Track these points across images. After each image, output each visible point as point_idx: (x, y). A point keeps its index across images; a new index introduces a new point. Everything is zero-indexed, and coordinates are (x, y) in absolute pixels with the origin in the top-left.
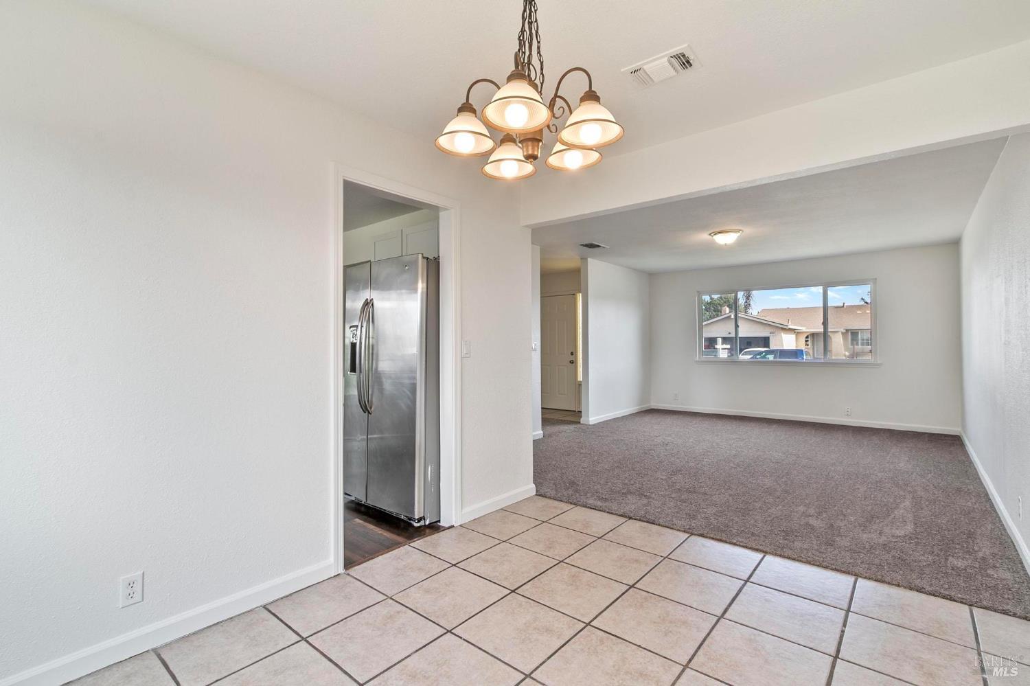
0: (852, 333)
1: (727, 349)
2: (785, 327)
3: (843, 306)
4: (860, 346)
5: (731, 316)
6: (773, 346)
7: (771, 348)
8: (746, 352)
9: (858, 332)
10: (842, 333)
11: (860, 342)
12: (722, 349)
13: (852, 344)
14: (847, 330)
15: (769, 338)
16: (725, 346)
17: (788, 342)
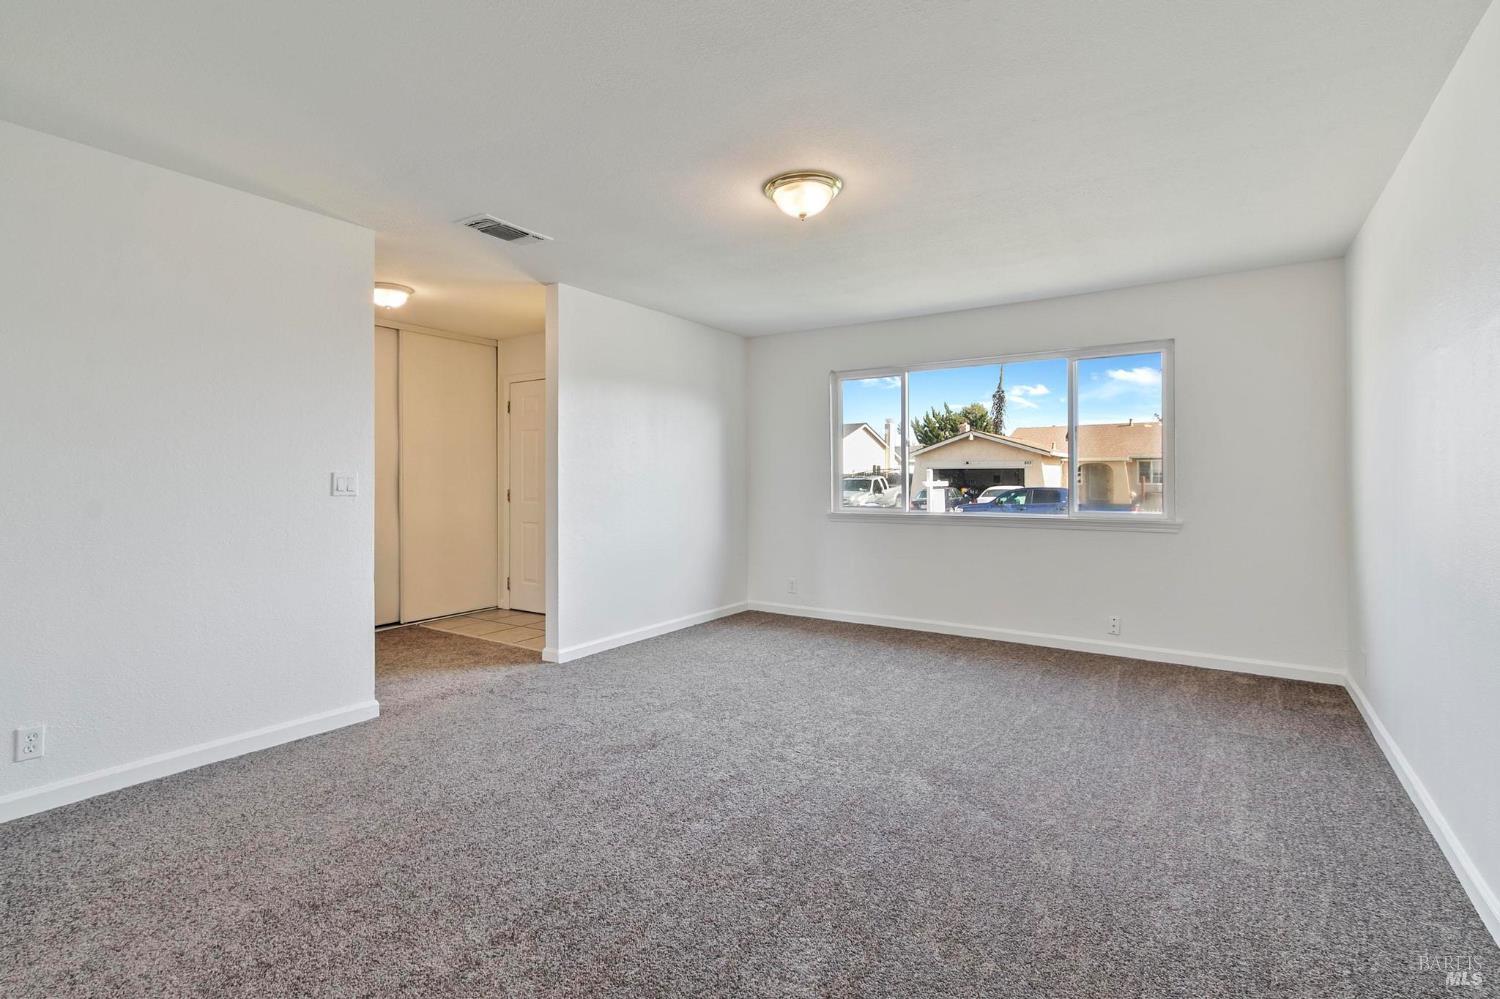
0: (1141, 464)
1: (944, 487)
2: (1048, 454)
3: (1130, 425)
4: (1152, 483)
5: (968, 437)
6: (1030, 483)
7: (1027, 486)
8: (989, 492)
9: (1149, 463)
10: (1128, 463)
11: (1152, 476)
12: (934, 488)
13: (1141, 481)
14: (1135, 460)
15: (1023, 470)
16: (940, 483)
17: (1052, 477)
